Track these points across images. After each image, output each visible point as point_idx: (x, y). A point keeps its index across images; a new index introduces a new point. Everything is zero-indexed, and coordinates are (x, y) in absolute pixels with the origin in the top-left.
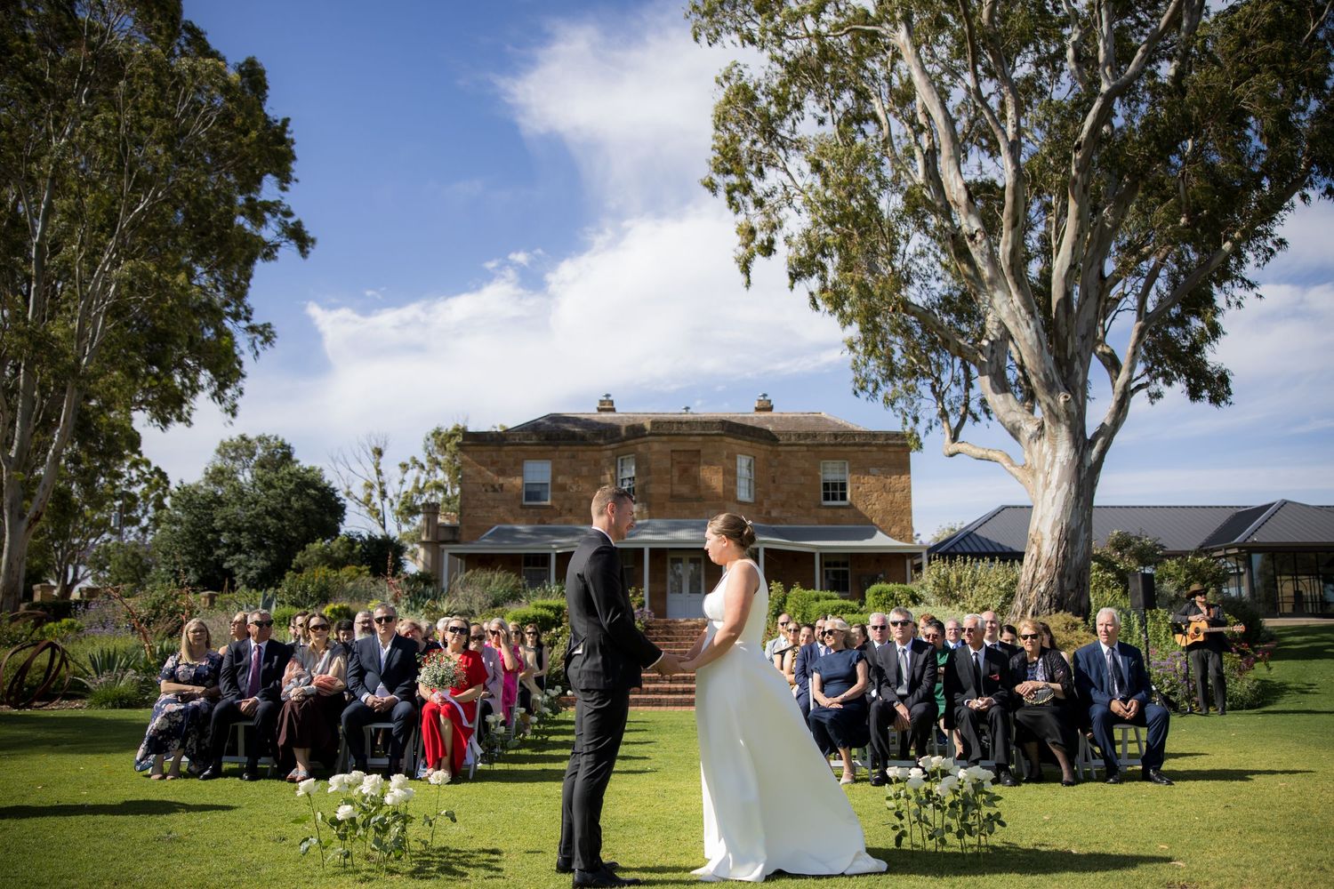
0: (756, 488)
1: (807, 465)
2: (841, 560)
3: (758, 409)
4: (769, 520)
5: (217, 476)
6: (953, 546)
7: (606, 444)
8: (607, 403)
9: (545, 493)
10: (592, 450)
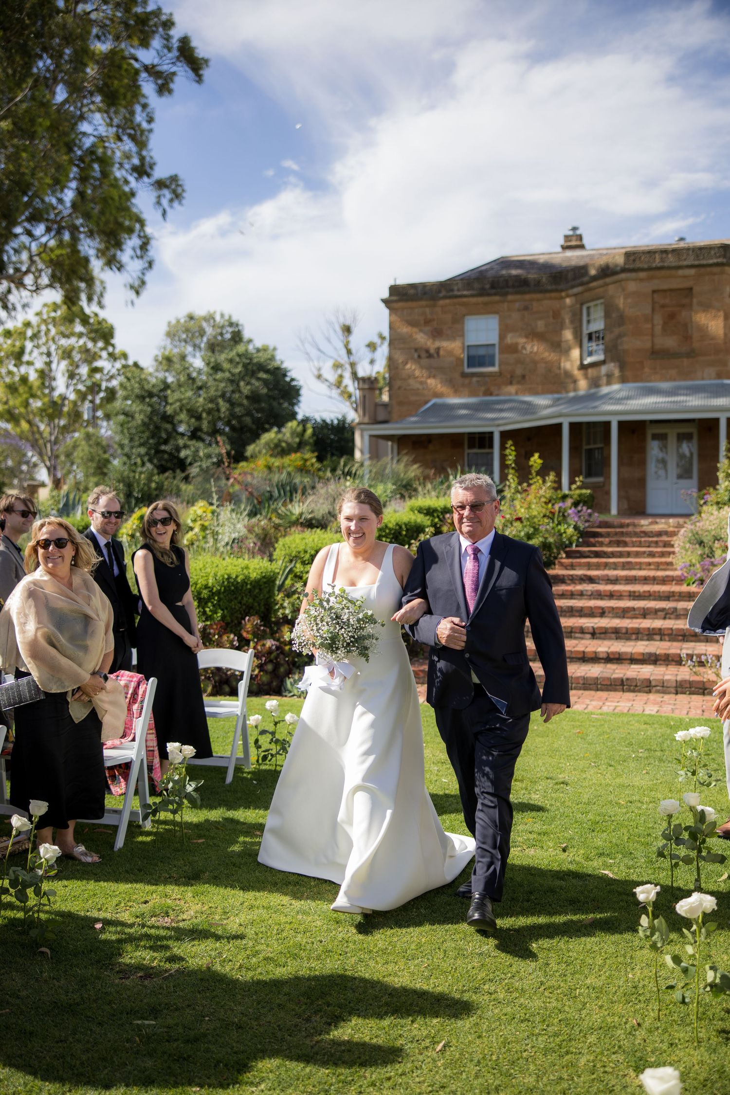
5: (167, 361)
7: (567, 289)
8: (574, 238)
9: (493, 357)
10: (550, 299)
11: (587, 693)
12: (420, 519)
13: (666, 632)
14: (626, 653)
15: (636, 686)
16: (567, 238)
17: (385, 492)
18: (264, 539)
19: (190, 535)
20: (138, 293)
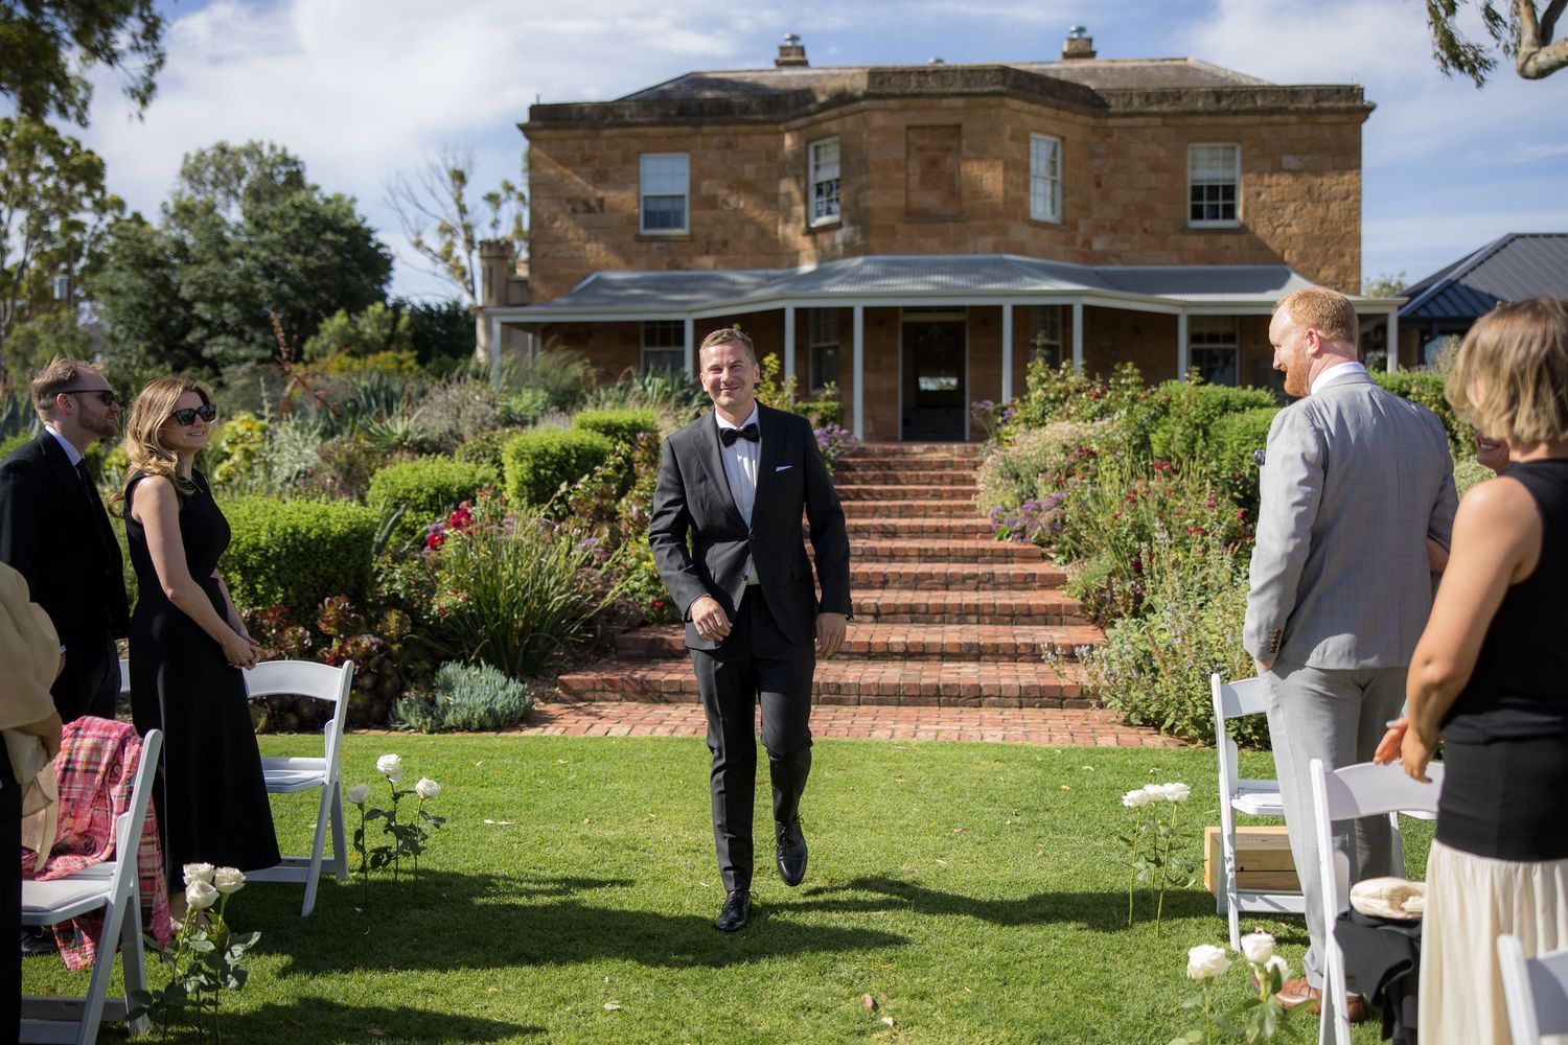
0: (1064, 196)
1: (1162, 153)
2: (1224, 329)
3: (1067, 56)
4: (1089, 257)
5: (184, 213)
6: (1424, 306)
7: (787, 121)
8: (794, 51)
9: (679, 213)
10: (764, 133)
11: (884, 709)
12: (599, 440)
13: (986, 611)
14: (934, 644)
15: (959, 696)
16: (784, 50)
17: (534, 402)
18: (349, 472)
19: (225, 465)
20: (144, 102)
